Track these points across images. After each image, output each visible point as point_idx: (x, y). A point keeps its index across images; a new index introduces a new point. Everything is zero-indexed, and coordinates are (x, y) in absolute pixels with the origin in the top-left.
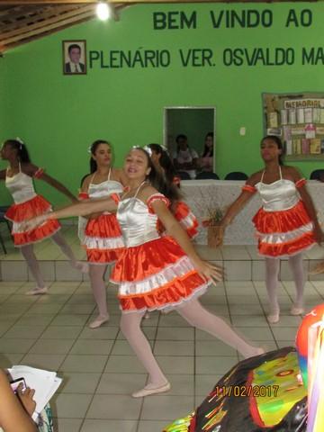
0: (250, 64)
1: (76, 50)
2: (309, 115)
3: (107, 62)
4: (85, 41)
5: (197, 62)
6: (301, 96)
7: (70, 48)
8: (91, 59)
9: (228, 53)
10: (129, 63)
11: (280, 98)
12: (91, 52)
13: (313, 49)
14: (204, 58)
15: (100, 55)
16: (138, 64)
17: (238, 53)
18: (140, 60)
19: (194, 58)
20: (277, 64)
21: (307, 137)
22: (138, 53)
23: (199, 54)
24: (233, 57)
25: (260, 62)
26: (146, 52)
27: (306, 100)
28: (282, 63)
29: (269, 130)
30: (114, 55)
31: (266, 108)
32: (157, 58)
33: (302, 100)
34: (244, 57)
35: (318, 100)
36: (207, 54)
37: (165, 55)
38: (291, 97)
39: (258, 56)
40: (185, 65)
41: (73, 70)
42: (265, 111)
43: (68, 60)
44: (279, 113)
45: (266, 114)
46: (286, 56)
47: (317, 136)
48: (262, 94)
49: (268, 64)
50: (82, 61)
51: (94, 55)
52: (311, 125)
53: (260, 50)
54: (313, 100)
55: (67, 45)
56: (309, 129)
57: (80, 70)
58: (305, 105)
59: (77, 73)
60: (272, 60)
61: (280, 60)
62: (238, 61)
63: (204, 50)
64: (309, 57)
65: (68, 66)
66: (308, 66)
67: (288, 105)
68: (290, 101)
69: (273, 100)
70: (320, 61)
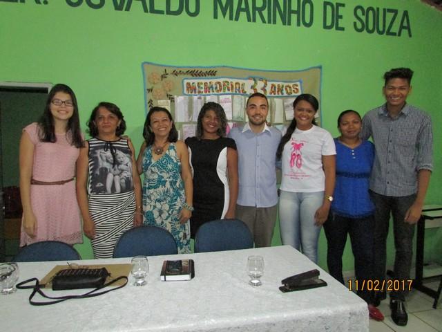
0: (118, 7)
6: (212, 73)
11: (176, 73)
20: (169, 12)
27: (221, 80)
28: (178, 13)
31: (150, 90)
33: (214, 81)
35: (241, 82)
42: (150, 96)
44: (173, 100)
48: (144, 65)
49: (153, 11)
52: (231, 125)
54: (234, 81)
58: (220, 88)
60: (160, 4)
61: (175, 7)
67: (191, 88)
68: (195, 81)
69: (163, 77)
70: (243, 15)
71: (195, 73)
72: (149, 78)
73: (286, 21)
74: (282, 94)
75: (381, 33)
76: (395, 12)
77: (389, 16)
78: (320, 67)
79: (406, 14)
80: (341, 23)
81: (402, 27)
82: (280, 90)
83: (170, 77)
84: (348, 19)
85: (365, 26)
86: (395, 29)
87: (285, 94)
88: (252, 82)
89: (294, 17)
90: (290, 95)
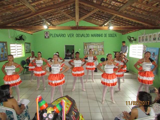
0: (81, 37)
1: (47, 34)
2: (92, 47)
3: (53, 36)
4: (49, 32)
5: (71, 36)
6: (91, 43)
7: (46, 33)
8: (50, 35)
9: (77, 35)
10: (58, 36)
11: (87, 43)
12: (50, 34)
13: (93, 34)
14: (72, 36)
15: (52, 35)
16: (59, 36)
17: (79, 35)
18: (60, 36)
19: (70, 35)
22: (59, 34)
23: (71, 35)
24: (78, 35)
25: (83, 36)
26: (61, 34)
28: (87, 37)
30: (55, 35)
32: (63, 35)
33: (91, 44)
34: (80, 35)
36: (73, 35)
37: (65, 35)
39: (83, 35)
40: (69, 37)
41: (47, 37)
42: (84, 46)
43: (45, 35)
44: (87, 46)
46: (88, 35)
47: (94, 51)
48: (84, 43)
50: (48, 36)
51: (51, 35)
52: (93, 49)
53: (83, 34)
54: (93, 44)
55: (45, 32)
57: (48, 37)
59: (47, 38)
60: (85, 36)
61: (87, 36)
62: (79, 36)
63: (72, 34)
64: (92, 36)
65: (46, 36)
66: (92, 37)
68: (89, 44)
69: (86, 44)
70: (94, 36)
71: (89, 43)
72: (84, 44)
73: (99, 36)
75: (112, 37)
76: (114, 34)
77: (113, 35)
78: (104, 42)
79: (116, 34)
80: (107, 36)
81: (115, 36)
82: (99, 44)
84: (107, 35)
85: (110, 36)
86: (114, 36)
88: (95, 44)
89: (100, 36)
90: (100, 45)
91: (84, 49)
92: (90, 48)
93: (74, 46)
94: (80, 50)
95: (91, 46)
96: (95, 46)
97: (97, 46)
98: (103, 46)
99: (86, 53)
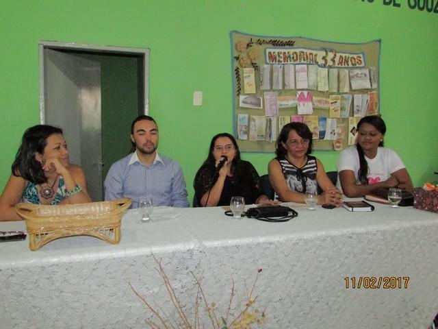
2: (303, 75)
6: (290, 44)
11: (260, 43)
21: (300, 112)
27: (298, 51)
29: (242, 98)
31: (237, 58)
33: (292, 51)
35: (314, 52)
38: (275, 43)
42: (236, 64)
44: (257, 69)
45: (237, 70)
47: (315, 110)
48: (232, 34)
52: (305, 93)
54: (309, 52)
56: (301, 98)
58: (296, 58)
67: (272, 58)
68: (275, 51)
69: (249, 45)
72: (236, 47)
74: (348, 65)
75: (429, 10)
78: (380, 41)
82: (347, 61)
83: (255, 46)
85: (417, 4)
87: (350, 65)
88: (324, 53)
90: (354, 67)
91: (239, 90)
92: (284, 85)
93: (140, 57)
94: (198, 99)
95: (290, 68)
96: (325, 71)
97: (334, 72)
98: (375, 77)
99: (247, 133)
